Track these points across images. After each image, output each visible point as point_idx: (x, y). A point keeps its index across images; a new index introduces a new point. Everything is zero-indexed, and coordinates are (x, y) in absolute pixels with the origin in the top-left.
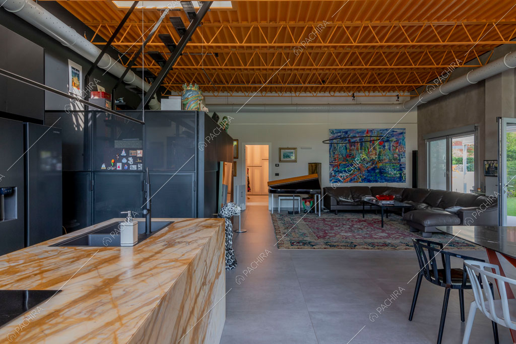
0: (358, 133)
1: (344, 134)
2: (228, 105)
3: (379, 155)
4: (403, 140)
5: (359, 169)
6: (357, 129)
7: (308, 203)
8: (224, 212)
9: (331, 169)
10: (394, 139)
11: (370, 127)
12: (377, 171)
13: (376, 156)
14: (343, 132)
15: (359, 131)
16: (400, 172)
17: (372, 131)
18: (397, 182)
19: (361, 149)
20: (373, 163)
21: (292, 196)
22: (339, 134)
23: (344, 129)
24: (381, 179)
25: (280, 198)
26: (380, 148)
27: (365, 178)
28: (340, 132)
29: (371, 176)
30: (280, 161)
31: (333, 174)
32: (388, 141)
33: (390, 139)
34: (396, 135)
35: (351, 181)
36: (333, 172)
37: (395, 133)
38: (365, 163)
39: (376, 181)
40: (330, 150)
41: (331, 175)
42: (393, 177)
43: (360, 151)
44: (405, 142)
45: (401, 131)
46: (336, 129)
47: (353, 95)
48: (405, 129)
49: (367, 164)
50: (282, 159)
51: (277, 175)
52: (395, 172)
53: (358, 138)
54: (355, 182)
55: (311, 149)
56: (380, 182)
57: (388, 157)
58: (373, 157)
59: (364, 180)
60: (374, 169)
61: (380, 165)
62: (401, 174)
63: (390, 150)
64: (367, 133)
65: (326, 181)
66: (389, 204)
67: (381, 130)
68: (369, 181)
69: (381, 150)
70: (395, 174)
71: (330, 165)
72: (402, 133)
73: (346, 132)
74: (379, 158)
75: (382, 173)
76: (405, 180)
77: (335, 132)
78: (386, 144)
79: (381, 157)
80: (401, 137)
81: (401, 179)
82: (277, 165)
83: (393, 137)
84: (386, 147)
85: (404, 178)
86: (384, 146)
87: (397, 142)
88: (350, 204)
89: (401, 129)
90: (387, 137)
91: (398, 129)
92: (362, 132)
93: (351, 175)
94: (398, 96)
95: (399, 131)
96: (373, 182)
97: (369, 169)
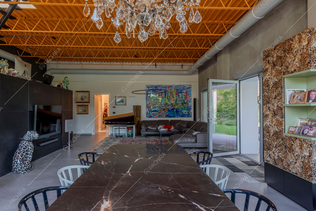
0: (163, 87)
1: (155, 88)
2: (82, 69)
3: (176, 101)
4: (190, 92)
5: (164, 110)
6: (163, 85)
7: (130, 130)
8: (25, 137)
9: (147, 109)
10: (185, 91)
11: (170, 84)
12: (175, 110)
13: (174, 102)
14: (154, 87)
15: (164, 86)
16: (188, 111)
17: (171, 86)
18: (187, 117)
19: (165, 97)
20: (172, 106)
21: (118, 126)
22: (152, 88)
23: (155, 85)
24: (177, 116)
25: (114, 127)
26: (176, 97)
27: (168, 115)
28: (152, 87)
29: (171, 114)
30: (116, 104)
31: (148, 112)
32: (181, 92)
33: (183, 91)
34: (186, 89)
35: (159, 116)
36: (148, 111)
37: (185, 88)
38: (167, 105)
39: (174, 117)
40: (146, 98)
41: (147, 113)
42: (184, 114)
43: (164, 98)
44: (191, 93)
45: (189, 86)
46: (150, 85)
47: (156, 64)
48: (191, 85)
49: (169, 106)
50: (117, 103)
51: (114, 113)
52: (185, 111)
53: (164, 91)
54: (161, 117)
55: (135, 97)
56: (177, 117)
57: (181, 102)
58: (173, 102)
59: (167, 116)
60: (173, 109)
61: (177, 107)
62: (189, 112)
63: (182, 98)
64: (169, 87)
65: (144, 117)
66: (165, 131)
67: (177, 86)
68: (170, 117)
69: (177, 98)
70: (185, 112)
71: (147, 107)
72: (189, 88)
73: (156, 87)
74: (176, 102)
75: (177, 112)
76: (191, 116)
77: (149, 87)
78: (180, 94)
79: (177, 102)
80: (189, 90)
81: (189, 115)
82: (114, 107)
83: (184, 90)
84: (180, 96)
85: (190, 114)
86: (179, 96)
87: (186, 93)
88: (153, 130)
89: (189, 85)
90: (181, 90)
91: (187, 85)
92: (166, 87)
93: (159, 113)
94: (182, 65)
95: (188, 87)
96: (173, 117)
97: (170, 109)
